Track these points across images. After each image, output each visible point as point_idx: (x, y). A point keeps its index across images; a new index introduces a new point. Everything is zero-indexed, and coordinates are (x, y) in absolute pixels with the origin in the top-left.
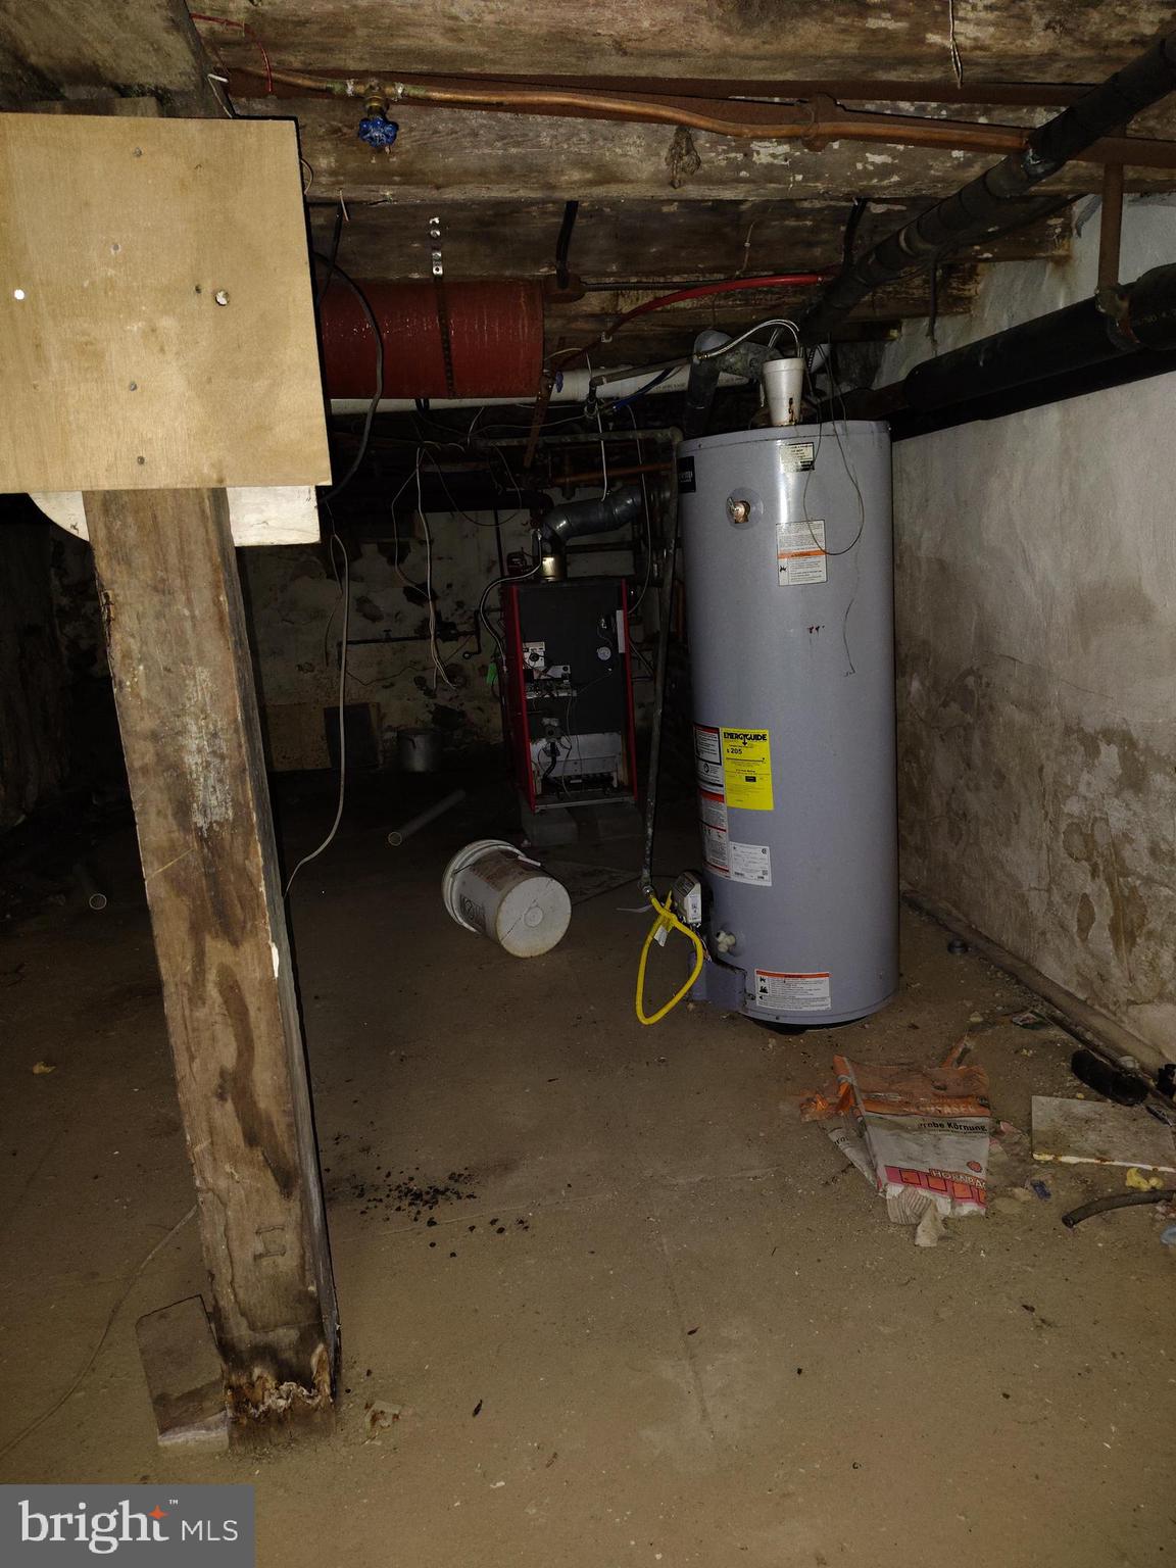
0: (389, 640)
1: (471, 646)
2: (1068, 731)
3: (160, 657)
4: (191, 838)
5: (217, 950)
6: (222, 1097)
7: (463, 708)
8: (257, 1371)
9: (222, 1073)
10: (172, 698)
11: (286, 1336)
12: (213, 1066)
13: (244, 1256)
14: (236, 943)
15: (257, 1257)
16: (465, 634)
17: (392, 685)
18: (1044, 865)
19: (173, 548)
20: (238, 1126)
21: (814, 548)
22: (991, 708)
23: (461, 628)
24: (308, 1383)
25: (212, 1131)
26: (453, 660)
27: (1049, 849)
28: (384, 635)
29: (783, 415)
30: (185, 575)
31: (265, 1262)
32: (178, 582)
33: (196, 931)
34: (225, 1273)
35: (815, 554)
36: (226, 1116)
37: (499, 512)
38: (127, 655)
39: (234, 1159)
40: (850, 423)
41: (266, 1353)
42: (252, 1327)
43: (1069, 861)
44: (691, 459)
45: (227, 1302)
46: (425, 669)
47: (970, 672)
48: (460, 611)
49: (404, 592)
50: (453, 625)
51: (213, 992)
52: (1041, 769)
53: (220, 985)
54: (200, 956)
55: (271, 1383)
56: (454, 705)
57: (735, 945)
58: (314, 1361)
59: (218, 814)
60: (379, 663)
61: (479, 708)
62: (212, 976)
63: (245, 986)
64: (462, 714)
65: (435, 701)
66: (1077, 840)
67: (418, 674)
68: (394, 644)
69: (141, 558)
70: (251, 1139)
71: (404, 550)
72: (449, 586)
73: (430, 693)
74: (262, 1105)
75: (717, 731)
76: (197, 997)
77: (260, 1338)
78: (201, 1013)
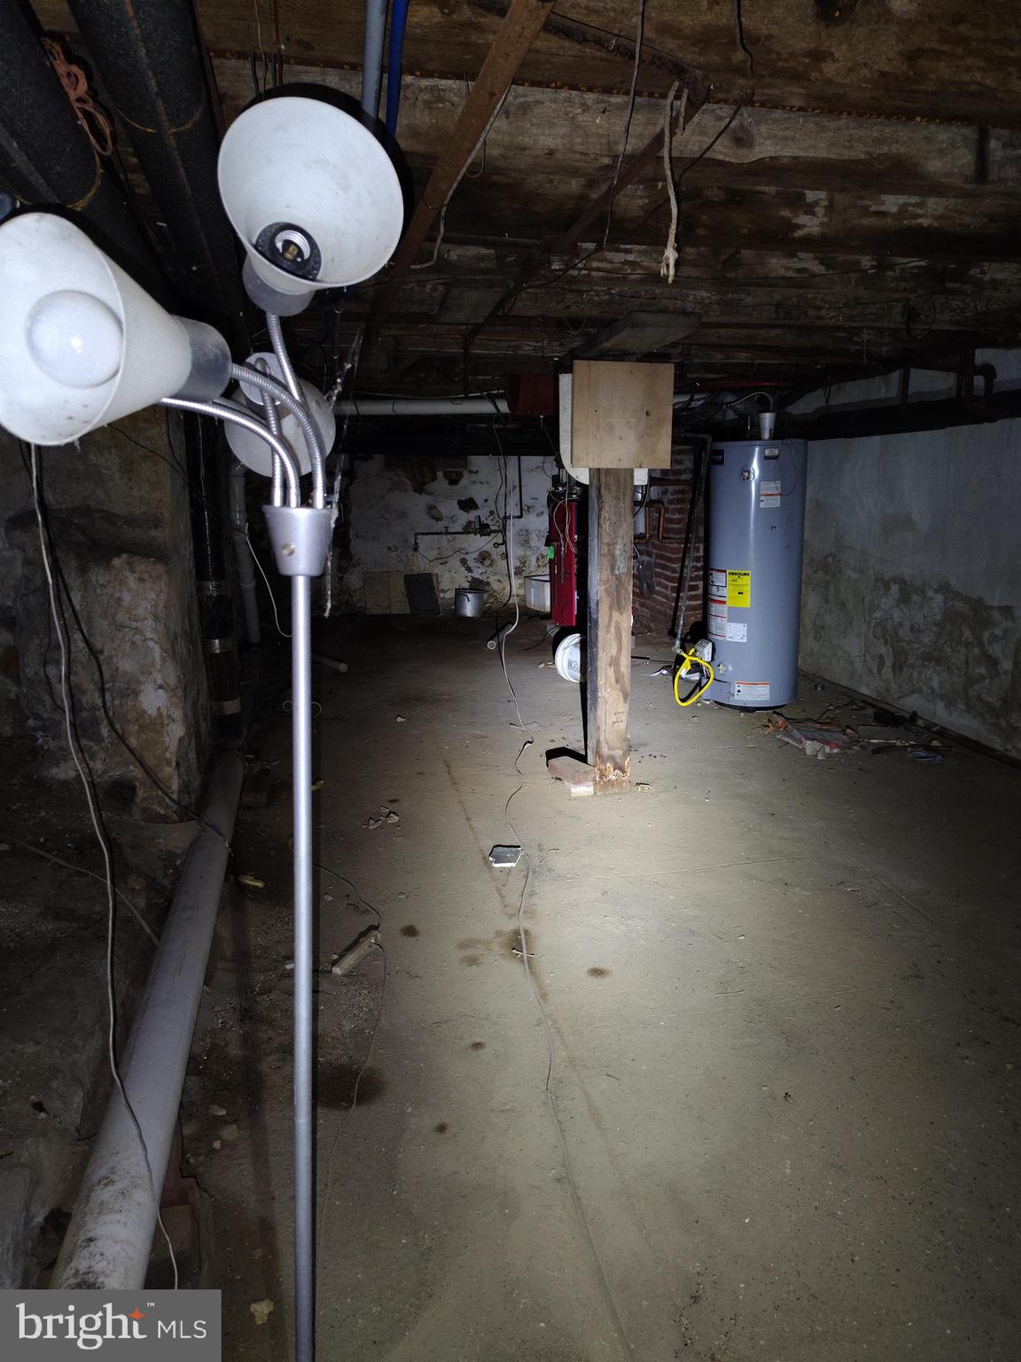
0: (447, 533)
1: (499, 539)
2: (877, 580)
3: (614, 519)
4: (614, 578)
5: (616, 615)
6: (611, 665)
7: (488, 580)
8: (608, 765)
9: (612, 657)
10: (615, 532)
11: (618, 753)
12: (610, 655)
13: (610, 722)
14: (621, 613)
15: (614, 723)
16: (495, 531)
17: (446, 562)
18: (863, 644)
19: (622, 486)
20: (614, 676)
21: (776, 492)
22: (840, 572)
23: (493, 528)
24: (623, 772)
25: (606, 677)
26: (485, 549)
27: (866, 636)
28: (444, 530)
29: (766, 435)
30: (624, 495)
31: (616, 725)
32: (622, 497)
33: (611, 608)
34: (603, 728)
35: (777, 495)
36: (611, 672)
37: (522, 457)
38: (605, 518)
39: (611, 686)
40: (793, 440)
41: (612, 758)
42: (609, 748)
43: (875, 640)
44: (723, 450)
45: (602, 738)
46: (467, 553)
47: (830, 555)
48: (492, 517)
49: (458, 503)
50: (488, 526)
51: (612, 629)
52: (864, 598)
53: (615, 627)
54: (611, 616)
55: (612, 769)
56: (484, 578)
57: (726, 671)
58: (626, 763)
59: (621, 571)
60: (439, 548)
61: (499, 581)
62: (613, 624)
63: (622, 628)
64: (488, 584)
65: (472, 574)
66: (879, 629)
67: (463, 556)
68: (449, 536)
69: (613, 488)
70: (617, 681)
71: (460, 476)
72: (486, 501)
73: (469, 570)
74: (622, 669)
75: (725, 572)
76: (608, 631)
77: (611, 753)
78: (609, 635)
